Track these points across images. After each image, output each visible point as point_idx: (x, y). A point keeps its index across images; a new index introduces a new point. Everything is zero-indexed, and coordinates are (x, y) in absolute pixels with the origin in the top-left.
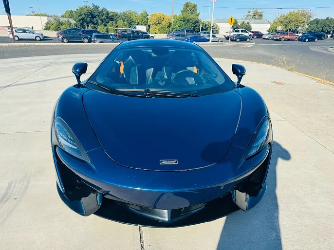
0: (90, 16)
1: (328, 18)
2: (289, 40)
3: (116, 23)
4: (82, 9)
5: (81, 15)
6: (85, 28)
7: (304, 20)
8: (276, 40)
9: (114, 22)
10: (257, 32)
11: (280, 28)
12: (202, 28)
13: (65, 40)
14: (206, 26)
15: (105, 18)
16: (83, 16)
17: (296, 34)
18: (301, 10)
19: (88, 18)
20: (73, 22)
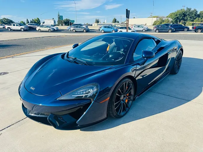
0: (183, 16)
3: (202, 19)
4: (178, 11)
5: (177, 15)
6: (177, 23)
9: (200, 18)
13: (157, 31)
15: (194, 16)
16: (178, 16)
19: (181, 16)
20: (170, 19)
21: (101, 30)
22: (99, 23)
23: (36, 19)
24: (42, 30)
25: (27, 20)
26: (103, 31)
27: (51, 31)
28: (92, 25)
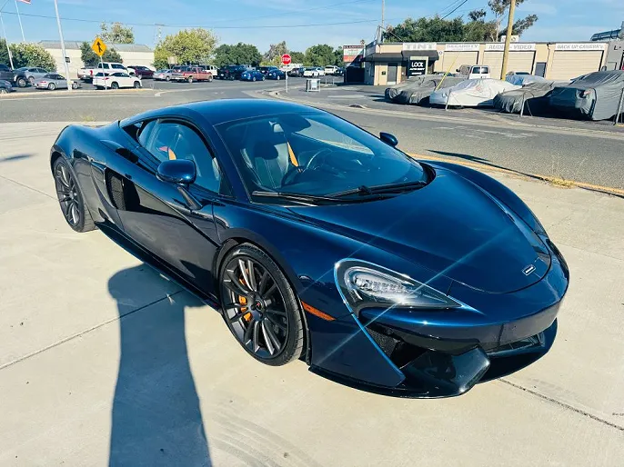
1: (240, 44)
2: (199, 81)
7: (206, 46)
8: (180, 81)
10: (141, 68)
11: (173, 60)
12: (14, 59)
14: (21, 55)
17: (208, 71)
18: (196, 29)
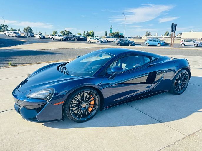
21: (146, 43)
22: (149, 36)
23: (91, 31)
24: (91, 42)
25: (84, 32)
26: (148, 44)
27: (99, 43)
28: (141, 38)
